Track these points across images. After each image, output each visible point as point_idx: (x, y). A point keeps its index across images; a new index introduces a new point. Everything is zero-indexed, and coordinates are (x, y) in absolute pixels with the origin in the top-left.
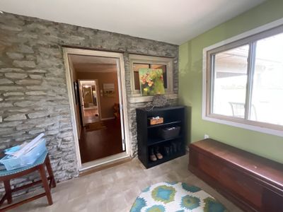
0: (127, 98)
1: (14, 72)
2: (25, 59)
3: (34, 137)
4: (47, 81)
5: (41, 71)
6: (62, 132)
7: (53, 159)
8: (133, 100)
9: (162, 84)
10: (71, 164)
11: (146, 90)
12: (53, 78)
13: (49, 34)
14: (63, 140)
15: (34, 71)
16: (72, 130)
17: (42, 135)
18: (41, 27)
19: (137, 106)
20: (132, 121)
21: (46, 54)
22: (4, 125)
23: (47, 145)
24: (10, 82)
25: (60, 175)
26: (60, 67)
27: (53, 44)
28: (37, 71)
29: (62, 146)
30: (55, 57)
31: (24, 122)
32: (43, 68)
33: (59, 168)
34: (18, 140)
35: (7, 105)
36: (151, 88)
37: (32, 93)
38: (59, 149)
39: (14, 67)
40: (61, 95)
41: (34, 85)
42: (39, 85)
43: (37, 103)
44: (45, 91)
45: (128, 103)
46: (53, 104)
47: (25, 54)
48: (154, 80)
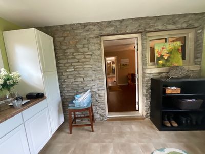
0: (143, 69)
1: (79, 55)
2: (84, 47)
3: (86, 91)
4: (93, 59)
5: (90, 53)
6: (99, 90)
7: (94, 106)
8: (148, 71)
9: (180, 56)
10: (103, 111)
11: (161, 62)
12: (95, 57)
13: (95, 30)
14: (99, 96)
15: (87, 54)
16: (104, 89)
17: (89, 90)
18: (91, 27)
19: (152, 76)
20: (146, 88)
21: (93, 43)
22: (74, 83)
23: (91, 97)
24: (77, 61)
25: (97, 116)
26: (99, 49)
27: (96, 36)
28: (88, 53)
29: (98, 99)
30: (97, 44)
31: (82, 82)
32: (91, 51)
33: (96, 112)
34: (79, 91)
35: (76, 73)
36: (167, 60)
37: (86, 66)
38: (97, 100)
39: (79, 52)
40: (99, 67)
41: (87, 61)
42: (89, 61)
43: (88, 72)
44: (92, 65)
45: (144, 73)
46: (95, 73)
47: (84, 44)
48: (170, 53)
